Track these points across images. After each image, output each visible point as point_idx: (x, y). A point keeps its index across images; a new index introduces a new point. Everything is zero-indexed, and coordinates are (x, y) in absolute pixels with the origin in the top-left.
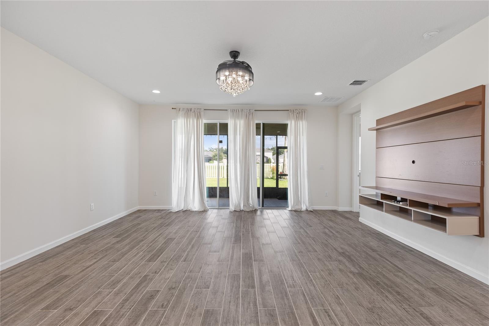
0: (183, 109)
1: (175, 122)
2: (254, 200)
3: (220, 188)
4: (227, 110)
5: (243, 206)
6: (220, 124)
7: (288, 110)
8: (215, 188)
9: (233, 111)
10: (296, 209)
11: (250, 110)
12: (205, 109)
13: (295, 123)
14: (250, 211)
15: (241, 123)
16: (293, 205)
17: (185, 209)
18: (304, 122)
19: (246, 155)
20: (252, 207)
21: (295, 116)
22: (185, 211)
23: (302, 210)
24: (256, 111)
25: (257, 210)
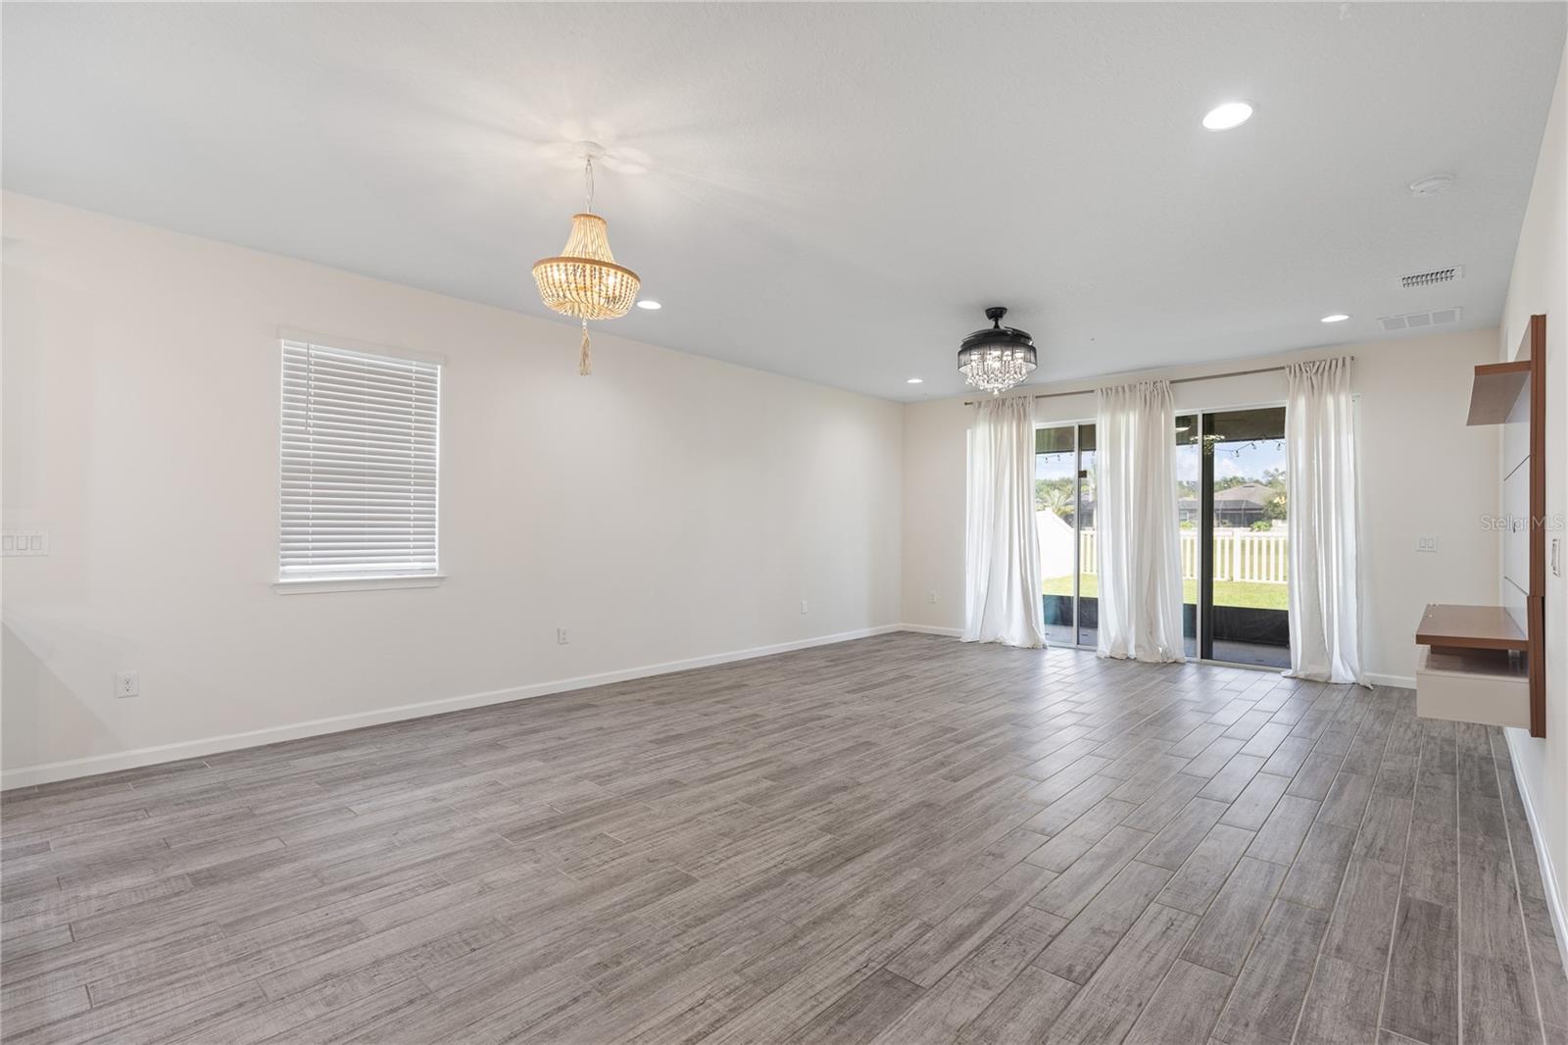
0: (988, 401)
1: (972, 434)
2: (1171, 635)
4: (1092, 391)
5: (1136, 647)
6: (1080, 427)
7: (1283, 368)
8: (1069, 599)
9: (1107, 393)
10: (1309, 675)
11: (1155, 382)
12: (1037, 397)
13: (1309, 406)
14: (1157, 664)
15: (1130, 421)
16: (1302, 663)
17: (991, 640)
18: (1343, 399)
19: (1146, 509)
20: (1165, 652)
21: (1307, 384)
22: (991, 643)
23: (1333, 681)
24: (1172, 382)
25: (1183, 664)
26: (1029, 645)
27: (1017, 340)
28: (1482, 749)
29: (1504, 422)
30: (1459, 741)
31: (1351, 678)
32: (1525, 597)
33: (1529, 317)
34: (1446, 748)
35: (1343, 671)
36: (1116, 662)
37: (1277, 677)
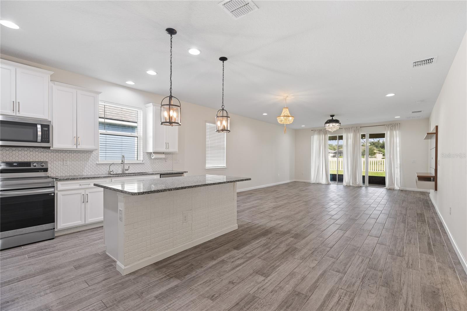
0: (317, 130)
1: (313, 137)
2: (359, 181)
3: (339, 175)
4: (342, 128)
5: (352, 183)
6: (339, 136)
7: (384, 125)
8: (335, 175)
9: (346, 129)
10: (390, 188)
11: (357, 127)
13: (390, 132)
14: (357, 187)
15: (351, 135)
16: (388, 186)
17: (318, 182)
18: (397, 132)
19: (354, 154)
20: (358, 185)
21: (390, 129)
22: (318, 183)
23: (395, 189)
24: (360, 127)
25: (362, 187)
26: (327, 184)
27: (337, 121)
28: (426, 199)
29: (430, 139)
30: (421, 197)
31: (398, 189)
32: (434, 170)
33: (435, 126)
34: (419, 198)
35: (397, 187)
36: (347, 187)
37: (383, 189)
